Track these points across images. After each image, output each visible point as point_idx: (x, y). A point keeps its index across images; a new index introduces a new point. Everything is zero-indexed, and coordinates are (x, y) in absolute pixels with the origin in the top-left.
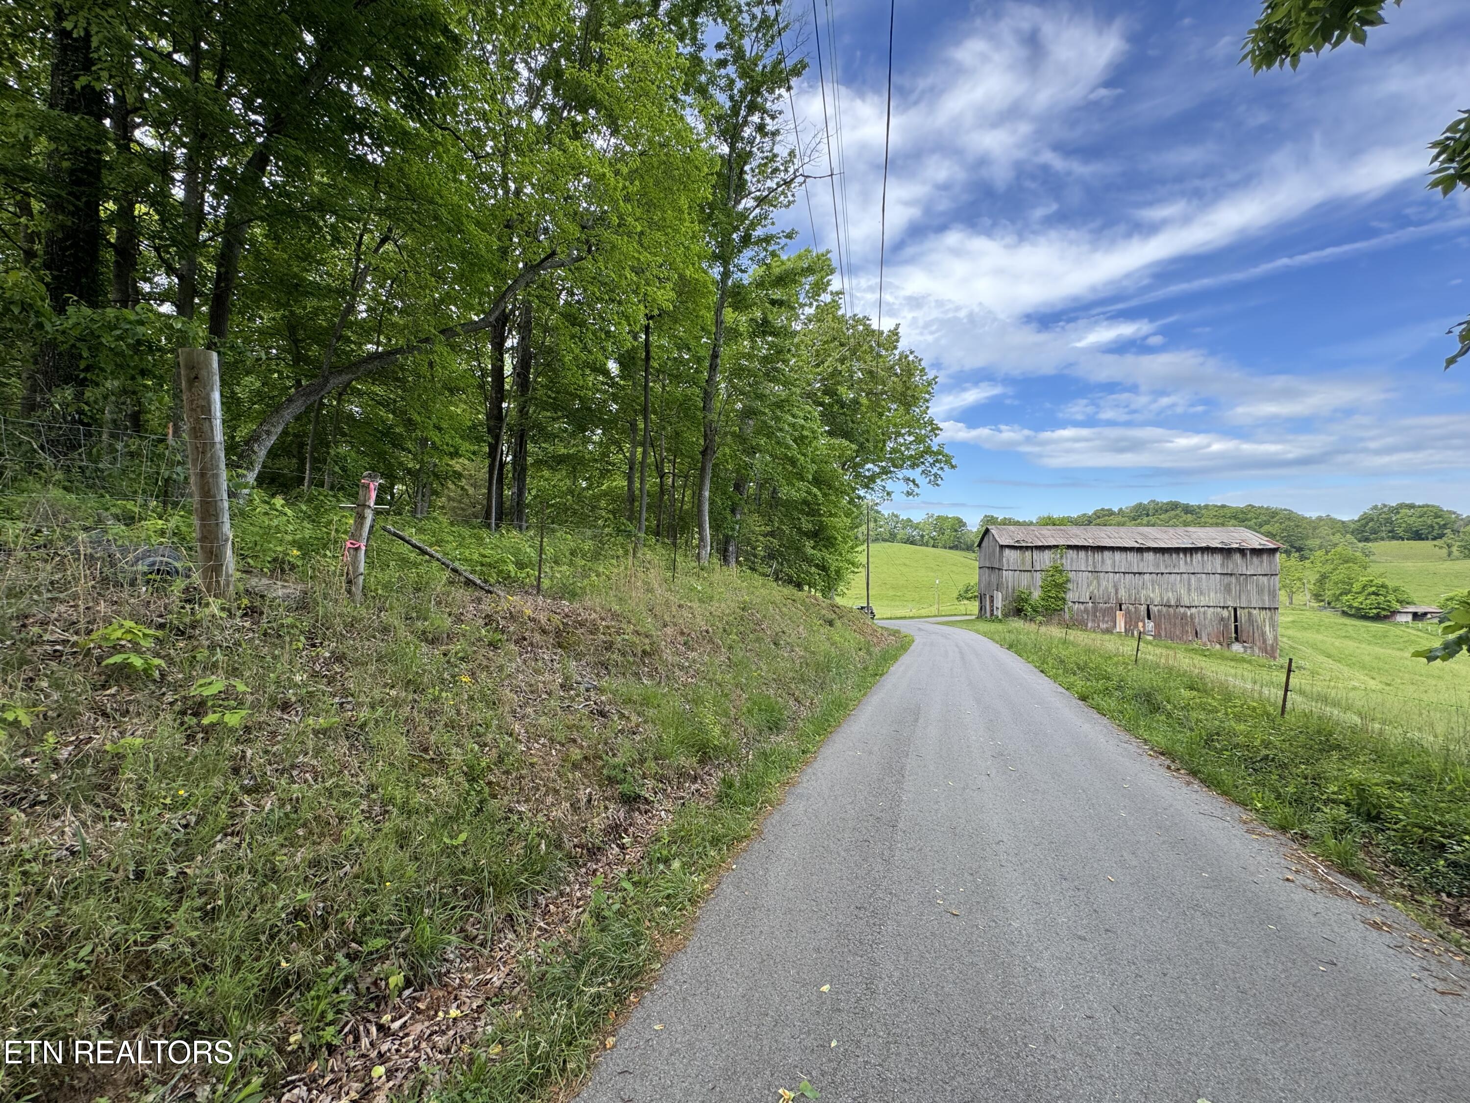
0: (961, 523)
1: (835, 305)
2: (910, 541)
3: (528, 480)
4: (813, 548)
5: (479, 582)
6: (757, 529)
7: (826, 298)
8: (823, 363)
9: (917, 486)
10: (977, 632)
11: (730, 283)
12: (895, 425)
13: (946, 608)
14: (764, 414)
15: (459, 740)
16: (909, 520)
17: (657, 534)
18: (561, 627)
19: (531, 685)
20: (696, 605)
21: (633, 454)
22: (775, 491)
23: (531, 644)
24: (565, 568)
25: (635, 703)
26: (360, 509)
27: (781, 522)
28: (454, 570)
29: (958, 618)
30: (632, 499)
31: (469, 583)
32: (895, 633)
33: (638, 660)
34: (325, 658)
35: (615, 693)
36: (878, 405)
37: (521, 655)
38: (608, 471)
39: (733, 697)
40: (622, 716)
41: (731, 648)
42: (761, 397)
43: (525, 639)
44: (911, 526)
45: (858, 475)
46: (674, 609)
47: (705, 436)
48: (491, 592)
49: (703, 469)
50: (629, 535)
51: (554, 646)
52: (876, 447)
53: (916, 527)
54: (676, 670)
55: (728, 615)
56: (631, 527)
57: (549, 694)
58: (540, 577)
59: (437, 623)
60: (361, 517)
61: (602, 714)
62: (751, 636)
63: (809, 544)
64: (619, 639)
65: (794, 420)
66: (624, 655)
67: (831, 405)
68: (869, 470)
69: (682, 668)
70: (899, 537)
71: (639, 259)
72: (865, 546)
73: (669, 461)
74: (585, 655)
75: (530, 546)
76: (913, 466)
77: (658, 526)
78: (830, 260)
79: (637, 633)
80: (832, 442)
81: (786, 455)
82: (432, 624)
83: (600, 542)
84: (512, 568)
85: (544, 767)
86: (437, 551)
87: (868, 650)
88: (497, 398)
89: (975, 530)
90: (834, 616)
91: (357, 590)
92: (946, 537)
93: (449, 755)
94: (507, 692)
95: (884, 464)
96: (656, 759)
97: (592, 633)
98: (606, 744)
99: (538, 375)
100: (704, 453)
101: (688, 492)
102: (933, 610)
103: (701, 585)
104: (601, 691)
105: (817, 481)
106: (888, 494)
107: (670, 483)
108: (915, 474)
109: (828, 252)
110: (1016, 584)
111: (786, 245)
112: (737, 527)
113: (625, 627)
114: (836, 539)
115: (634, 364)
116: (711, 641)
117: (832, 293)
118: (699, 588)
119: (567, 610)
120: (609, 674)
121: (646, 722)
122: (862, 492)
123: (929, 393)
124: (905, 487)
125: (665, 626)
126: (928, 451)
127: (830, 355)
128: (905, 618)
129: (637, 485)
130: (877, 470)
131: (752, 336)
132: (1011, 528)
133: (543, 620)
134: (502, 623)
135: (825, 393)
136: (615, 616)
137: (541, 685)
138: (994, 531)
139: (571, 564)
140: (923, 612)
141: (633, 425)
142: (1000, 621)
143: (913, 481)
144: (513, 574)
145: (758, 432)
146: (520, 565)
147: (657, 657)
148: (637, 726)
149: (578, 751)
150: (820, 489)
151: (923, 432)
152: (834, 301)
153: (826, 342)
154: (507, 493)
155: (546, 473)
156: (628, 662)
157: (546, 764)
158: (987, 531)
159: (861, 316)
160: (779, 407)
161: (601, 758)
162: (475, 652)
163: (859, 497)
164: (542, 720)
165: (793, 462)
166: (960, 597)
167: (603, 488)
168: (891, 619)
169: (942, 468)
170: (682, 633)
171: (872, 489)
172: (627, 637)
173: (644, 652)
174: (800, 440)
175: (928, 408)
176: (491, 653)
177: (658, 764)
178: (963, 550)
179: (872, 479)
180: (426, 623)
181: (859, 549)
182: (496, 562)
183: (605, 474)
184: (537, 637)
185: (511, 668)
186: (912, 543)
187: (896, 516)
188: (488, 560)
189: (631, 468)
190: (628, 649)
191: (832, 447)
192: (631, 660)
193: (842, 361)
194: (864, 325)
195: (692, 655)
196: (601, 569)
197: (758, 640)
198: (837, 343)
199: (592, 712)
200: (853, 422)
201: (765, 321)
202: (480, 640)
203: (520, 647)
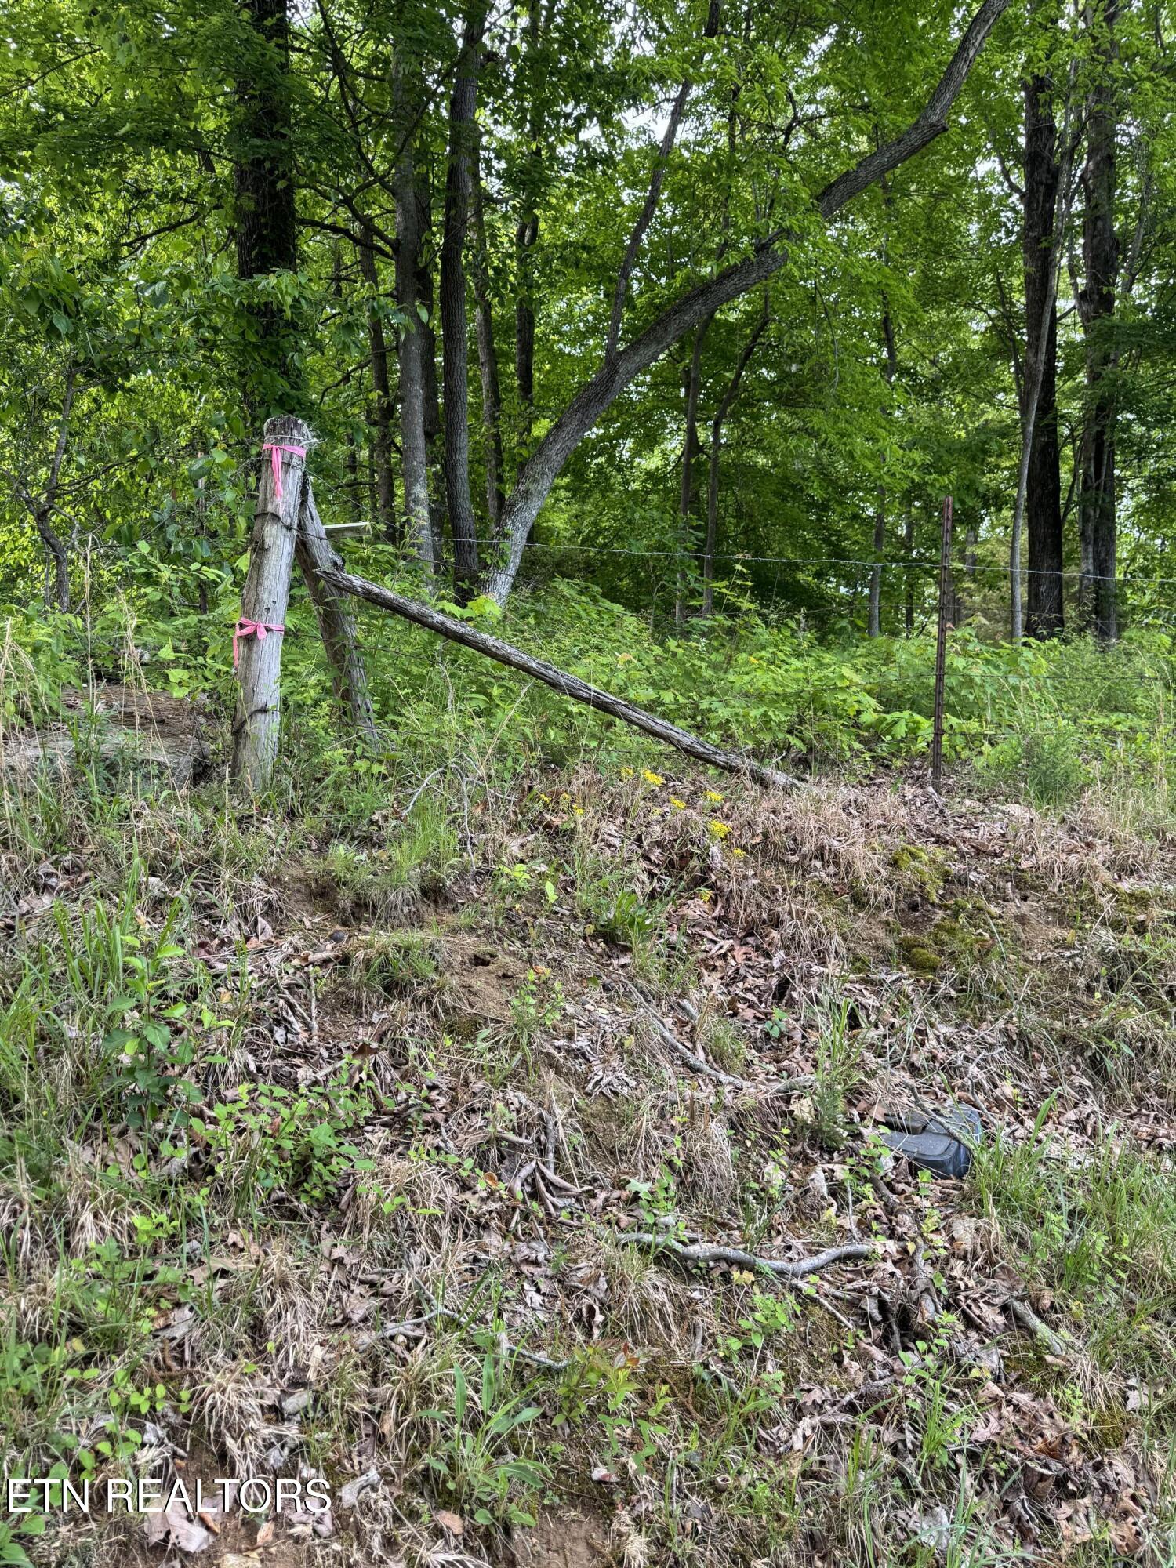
18: (935, 891)
119: (990, 832)
203: (758, 948)
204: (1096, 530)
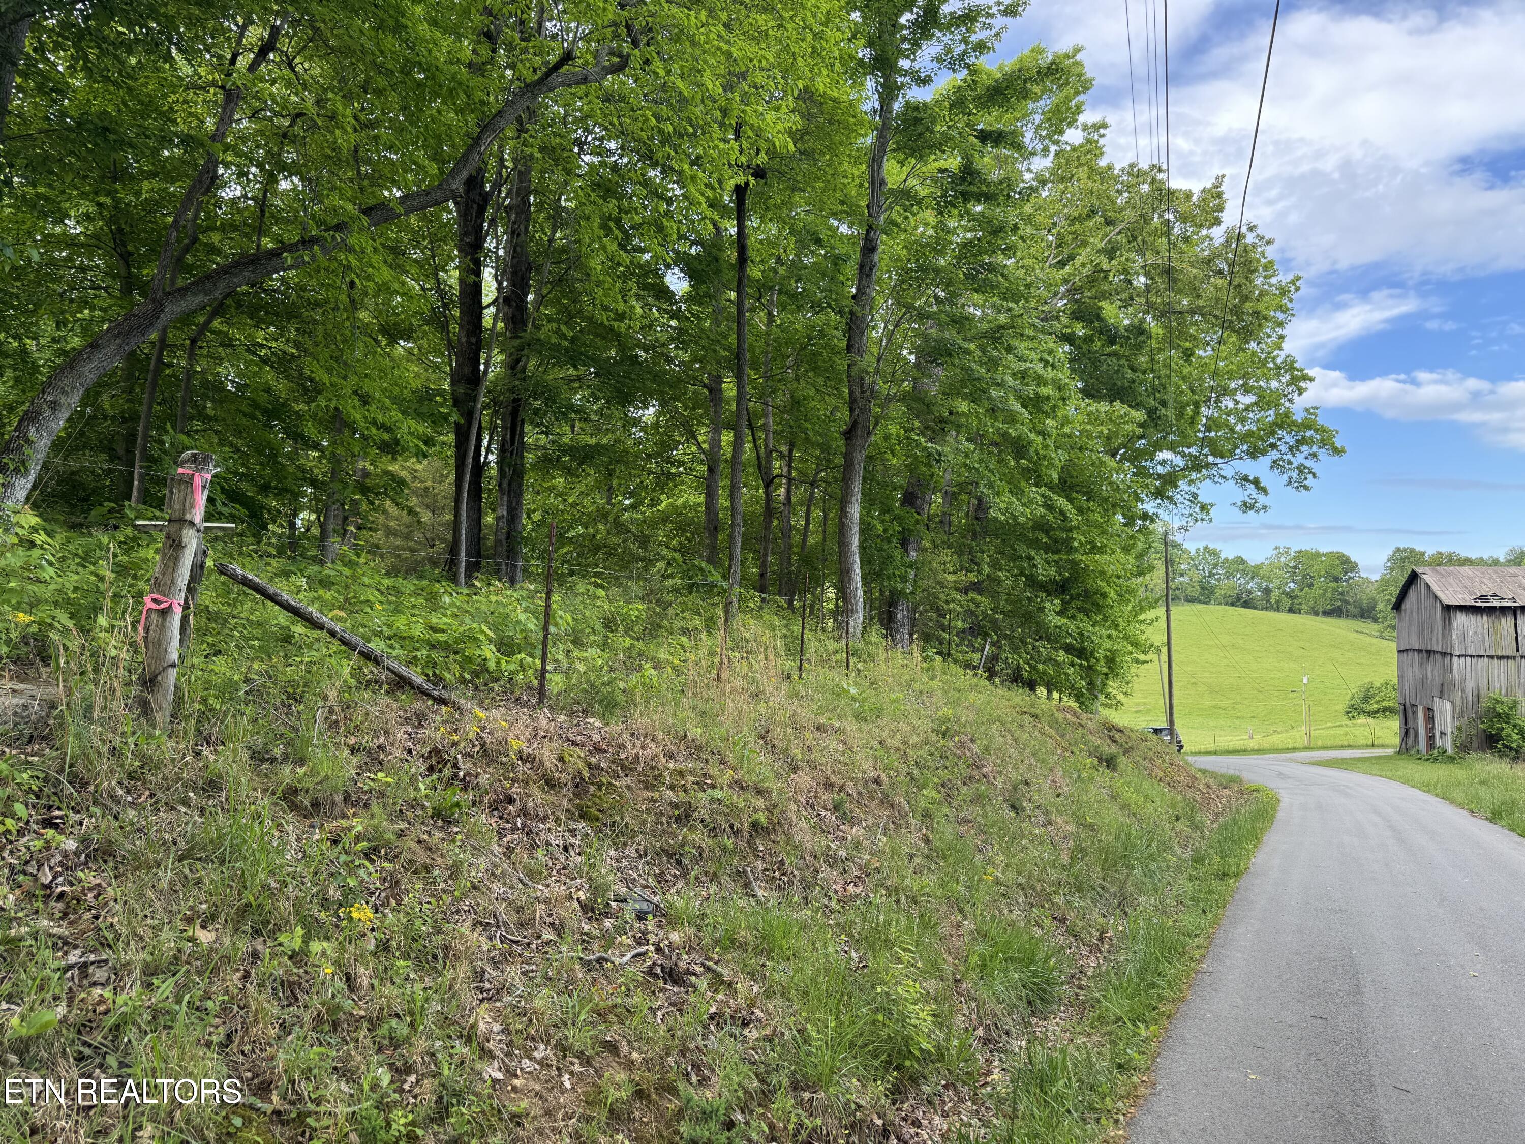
0: (1347, 565)
1: (1092, 149)
2: (1243, 601)
3: (527, 497)
4: (1060, 613)
5: (419, 680)
6: (951, 578)
7: (1073, 136)
8: (1072, 258)
9: (1265, 491)
10: (1407, 781)
11: (897, 106)
12: (1215, 374)
13: (1324, 733)
14: (968, 352)
15: (347, 1058)
16: (1240, 561)
17: (762, 589)
18: (586, 774)
19: (519, 910)
20: (850, 725)
21: (715, 444)
22: (981, 506)
23: (524, 812)
24: (593, 652)
25: (743, 946)
26: (174, 528)
27: (994, 564)
28: (367, 656)
29: (1357, 753)
30: (713, 526)
31: (401, 683)
32: (1230, 782)
33: (743, 844)
34: (65, 855)
35: (699, 921)
36: (1183, 334)
37: (501, 836)
38: (670, 476)
39: (945, 928)
40: (717, 982)
41: (927, 816)
42: (960, 322)
43: (511, 801)
44: (1244, 572)
45: (1142, 473)
46: (808, 735)
47: (852, 403)
48: (442, 701)
49: (848, 466)
50: (710, 589)
51: (571, 816)
52: (1180, 415)
53: (1254, 573)
54: (822, 865)
55: (916, 747)
56: (715, 576)
57: (559, 929)
58: (544, 671)
59: (325, 769)
60: (175, 545)
61: (674, 976)
62: (964, 789)
63: (1052, 605)
64: (703, 798)
65: (1024, 365)
66: (713, 832)
67: (1088, 339)
68: (1163, 463)
69: (833, 861)
70: (1219, 593)
71: (729, 54)
72: (1161, 611)
73: (781, 456)
74: (634, 834)
75: (526, 610)
76: (1254, 453)
77: (762, 575)
78: (1080, 64)
79: (740, 786)
80: (1093, 408)
81: (1006, 435)
82: (314, 772)
83: (659, 602)
84: (489, 651)
85: (545, 1123)
86: (340, 620)
87: (1191, 819)
88: (469, 343)
89: (1375, 577)
90: (1114, 749)
91: (164, 701)
92: (1316, 591)
93: (318, 1102)
94: (465, 929)
95: (1193, 451)
96: (795, 1087)
97: (648, 787)
98: (683, 1053)
99: (541, 300)
100: (849, 435)
101: (817, 513)
102: (1298, 737)
103: (856, 685)
104: (669, 918)
105: (1066, 486)
106: (1203, 508)
107: (782, 498)
108: (1259, 468)
109: (1077, 50)
110: (1483, 684)
111: (1004, 28)
112: (912, 574)
113: (715, 772)
114: (1104, 596)
115: (718, 272)
116: (886, 801)
117: (1085, 128)
118: (853, 691)
119: (596, 737)
120: (684, 876)
121: (768, 994)
122: (1149, 506)
123: (1284, 309)
124: (1239, 494)
125: (795, 769)
126: (1284, 422)
127: (1085, 244)
128: (1244, 751)
129: (723, 502)
130: (1180, 462)
131: (943, 207)
132: (1466, 570)
133: (549, 760)
134: (465, 766)
135: (1077, 316)
136: (694, 749)
137: (540, 908)
138: (1429, 577)
139: (605, 645)
140: (1276, 740)
141: (715, 391)
142: (1451, 759)
143: (1256, 482)
144: (492, 665)
145: (950, 392)
146: (506, 647)
147: (781, 838)
148: (751, 1005)
149: (621, 1076)
150: (1071, 501)
151: (1274, 384)
152: (1089, 141)
153: (1073, 221)
154: (489, 519)
155: (560, 481)
156: (724, 849)
157: (548, 1113)
158: (1414, 577)
159: (1144, 165)
160: (995, 340)
161: (673, 1090)
162: (401, 834)
163: (1145, 516)
164: (543, 1000)
165: (1020, 448)
166: (1353, 711)
167: (662, 507)
168: (1215, 753)
169: (1314, 455)
170: (828, 785)
171: (1170, 499)
172: (718, 794)
173: (755, 825)
174: (1035, 404)
175: (1281, 337)
176: (438, 835)
177: (800, 1103)
178: (1354, 617)
179: (1170, 480)
180: (301, 771)
181: (1149, 615)
182: (458, 641)
183: (665, 481)
184: (537, 796)
185: (477, 872)
186: (1247, 604)
187: (1215, 553)
188: (441, 637)
189: (711, 470)
190: (721, 820)
191: (1092, 418)
192: (729, 843)
193: (1111, 252)
194: (1153, 181)
195: (855, 832)
196: (662, 655)
197: (978, 799)
198: (1098, 219)
199: (650, 972)
200: (1133, 369)
201: (968, 173)
202: (414, 805)
203: (501, 818)
204: (510, 484)
